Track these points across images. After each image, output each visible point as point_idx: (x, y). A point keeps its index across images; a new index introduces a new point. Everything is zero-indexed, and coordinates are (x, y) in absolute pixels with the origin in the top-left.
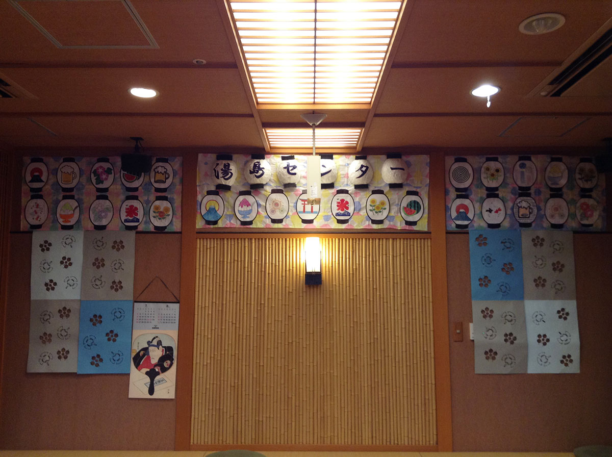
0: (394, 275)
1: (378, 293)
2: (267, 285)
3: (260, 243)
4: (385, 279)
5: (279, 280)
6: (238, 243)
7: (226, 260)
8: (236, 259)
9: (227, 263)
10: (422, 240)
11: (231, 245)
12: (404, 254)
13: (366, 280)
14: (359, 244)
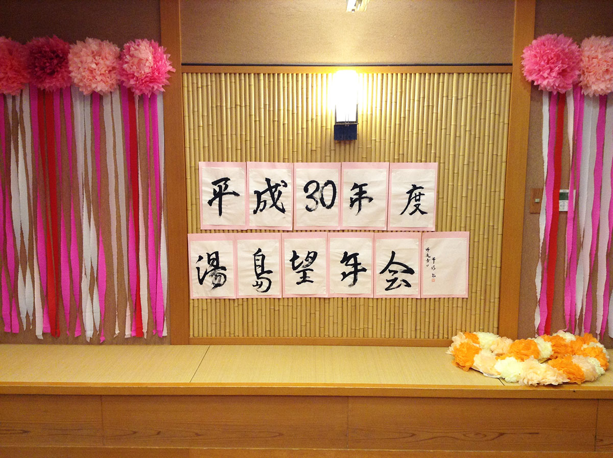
0: (456, 126)
1: (433, 151)
2: (282, 141)
3: (272, 80)
4: (443, 131)
5: (297, 134)
6: (240, 80)
7: (224, 104)
8: (239, 103)
9: (226, 109)
10: (499, 75)
11: (231, 82)
12: (472, 96)
13: (418, 133)
14: (410, 81)
